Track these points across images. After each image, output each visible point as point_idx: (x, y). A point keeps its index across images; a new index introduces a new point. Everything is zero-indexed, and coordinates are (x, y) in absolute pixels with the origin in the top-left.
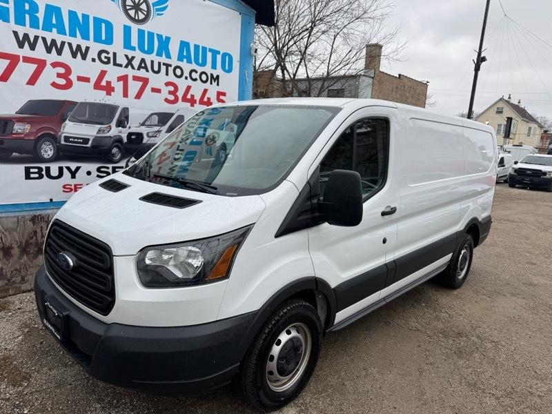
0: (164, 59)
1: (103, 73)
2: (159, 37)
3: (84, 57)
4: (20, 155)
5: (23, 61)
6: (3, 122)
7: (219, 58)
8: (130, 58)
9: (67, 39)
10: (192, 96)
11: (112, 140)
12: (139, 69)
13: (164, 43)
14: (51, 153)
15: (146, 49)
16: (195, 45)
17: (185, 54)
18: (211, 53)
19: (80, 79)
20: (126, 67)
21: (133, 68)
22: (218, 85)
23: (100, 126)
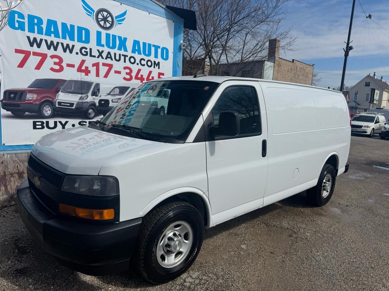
0: (122, 52)
1: (83, 62)
2: (120, 38)
3: (71, 52)
4: (30, 113)
5: (33, 55)
6: (20, 93)
7: (159, 51)
8: (100, 51)
9: (61, 40)
10: (142, 76)
11: (89, 104)
12: (106, 59)
13: (123, 42)
14: (49, 112)
15: (111, 46)
16: (143, 42)
17: (137, 48)
18: (154, 48)
19: (68, 65)
20: (98, 57)
21: (103, 58)
22: (159, 68)
23: (81, 95)
